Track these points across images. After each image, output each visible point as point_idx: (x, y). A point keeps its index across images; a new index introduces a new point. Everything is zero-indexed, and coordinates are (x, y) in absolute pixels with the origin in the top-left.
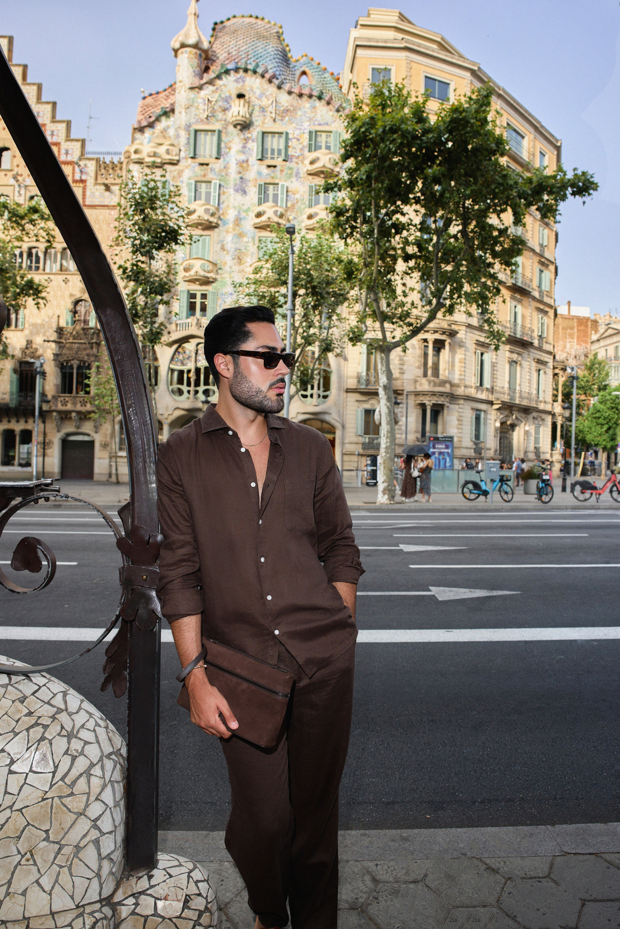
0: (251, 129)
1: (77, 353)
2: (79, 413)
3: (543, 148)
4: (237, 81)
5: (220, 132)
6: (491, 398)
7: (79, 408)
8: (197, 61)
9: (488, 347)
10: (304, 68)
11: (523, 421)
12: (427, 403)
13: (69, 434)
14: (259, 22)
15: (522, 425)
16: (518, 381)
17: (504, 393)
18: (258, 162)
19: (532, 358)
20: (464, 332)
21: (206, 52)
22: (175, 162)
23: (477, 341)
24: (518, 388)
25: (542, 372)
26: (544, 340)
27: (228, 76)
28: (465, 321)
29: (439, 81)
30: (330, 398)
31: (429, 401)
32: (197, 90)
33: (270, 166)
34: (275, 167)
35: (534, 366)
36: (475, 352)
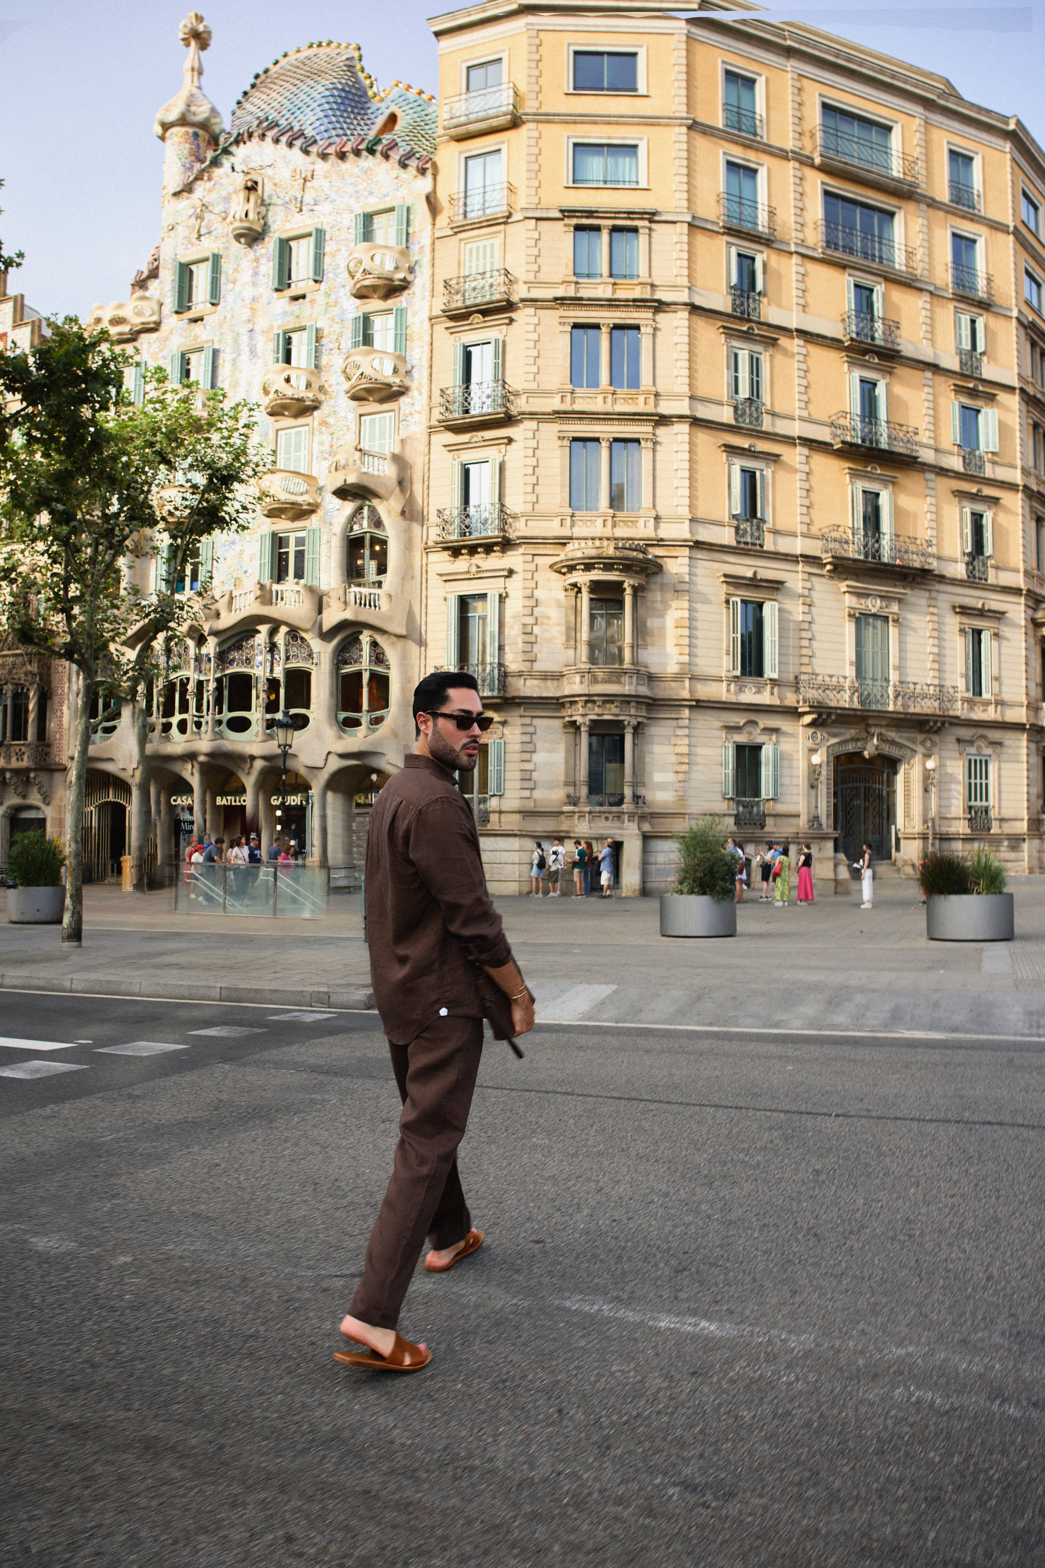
0: (267, 239)
1: (10, 672)
2: (16, 772)
3: (957, 140)
5: (216, 259)
6: (791, 699)
7: (15, 764)
8: (188, 146)
9: (778, 589)
10: (393, 109)
11: (920, 749)
12: (579, 720)
13: (19, 809)
14: (322, 51)
15: (917, 759)
16: (893, 660)
17: (840, 689)
18: (276, 294)
19: (947, 606)
20: (687, 561)
21: (204, 125)
22: (152, 326)
23: (725, 576)
24: (893, 676)
25: (985, 636)
26: (990, 562)
28: (688, 536)
29: (610, 54)
30: (386, 723)
31: (583, 715)
32: (185, 194)
33: (296, 298)
34: (303, 297)
35: (953, 622)
36: (727, 602)
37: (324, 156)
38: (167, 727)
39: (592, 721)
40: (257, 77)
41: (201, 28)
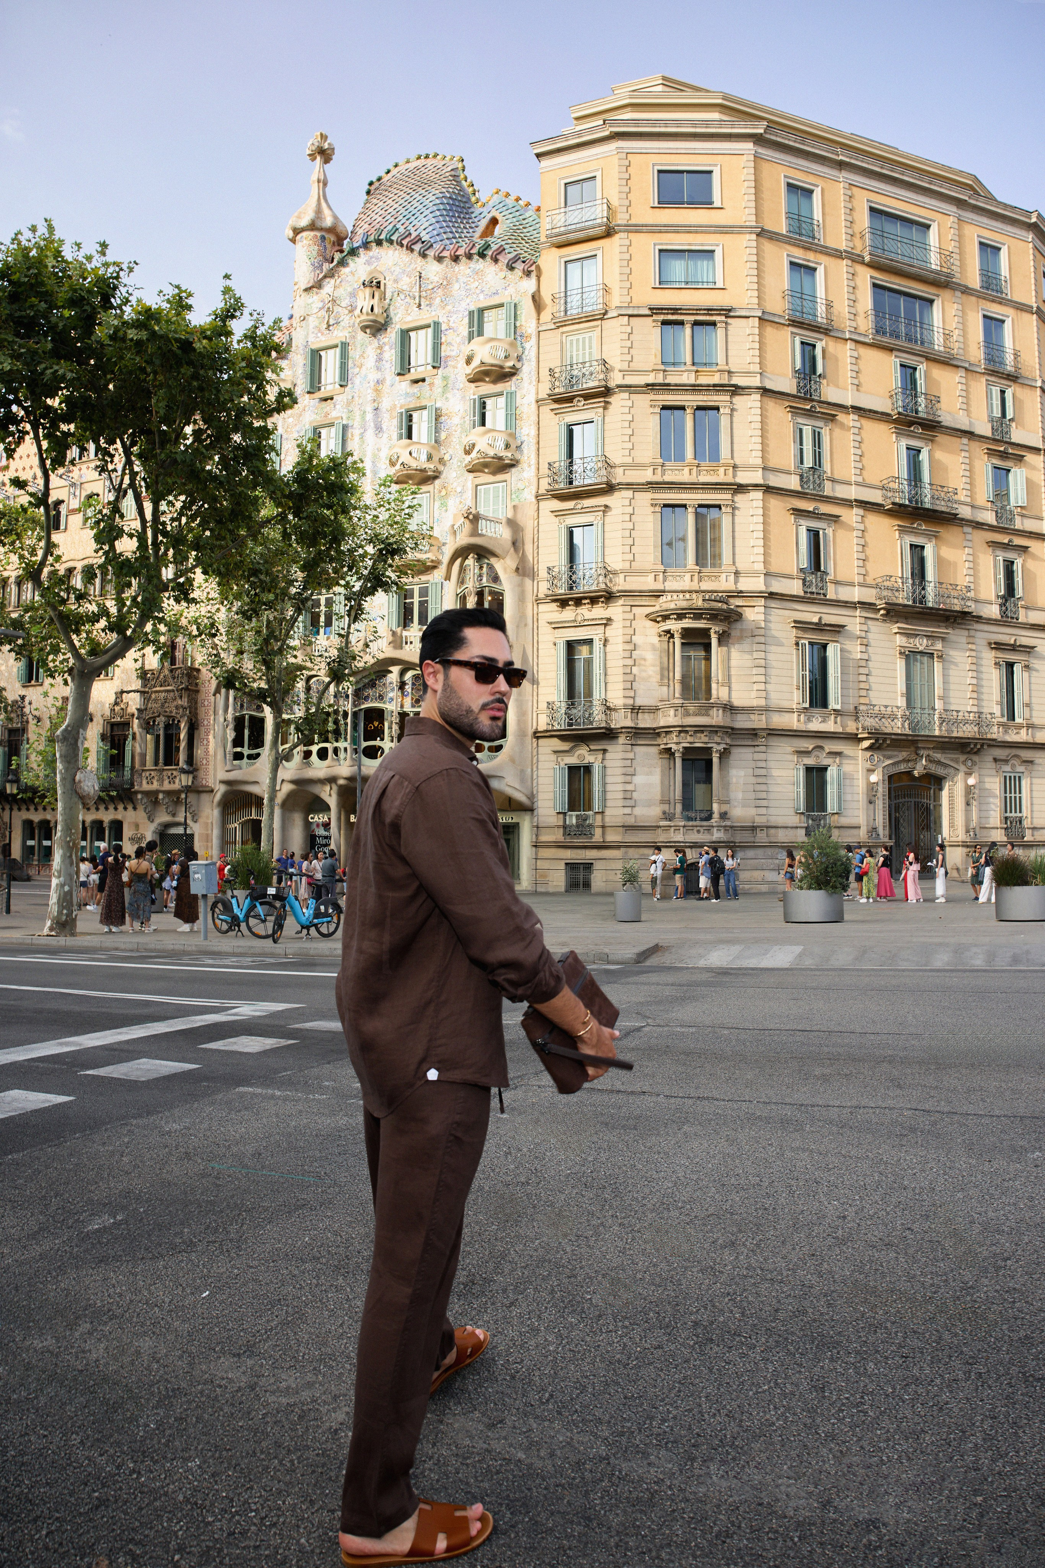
0: (389, 330)
1: (163, 706)
2: (168, 793)
3: (986, 234)
4: (368, 263)
5: (344, 346)
6: (852, 727)
7: (167, 786)
8: (316, 248)
9: (839, 632)
10: (494, 213)
11: (962, 768)
12: (674, 747)
13: (168, 826)
14: (429, 162)
15: (960, 776)
16: (938, 691)
17: (893, 717)
18: (397, 378)
19: (985, 643)
20: (762, 609)
21: (332, 230)
23: (795, 622)
24: (938, 705)
25: (1017, 668)
26: (1021, 603)
27: (356, 258)
28: (763, 588)
29: (688, 172)
30: (504, 750)
31: (677, 743)
32: (315, 290)
33: (416, 382)
34: (423, 380)
35: (989, 657)
36: (797, 644)
37: (439, 259)
38: (307, 754)
39: (685, 748)
40: (371, 184)
41: (326, 146)
